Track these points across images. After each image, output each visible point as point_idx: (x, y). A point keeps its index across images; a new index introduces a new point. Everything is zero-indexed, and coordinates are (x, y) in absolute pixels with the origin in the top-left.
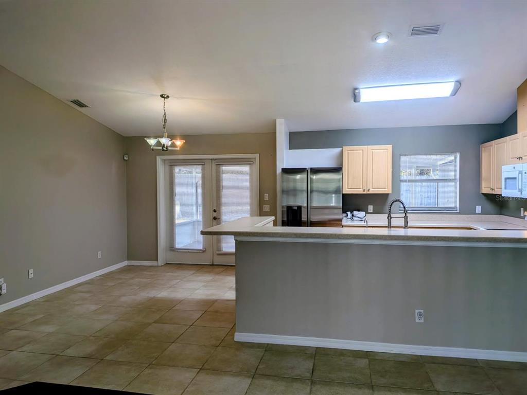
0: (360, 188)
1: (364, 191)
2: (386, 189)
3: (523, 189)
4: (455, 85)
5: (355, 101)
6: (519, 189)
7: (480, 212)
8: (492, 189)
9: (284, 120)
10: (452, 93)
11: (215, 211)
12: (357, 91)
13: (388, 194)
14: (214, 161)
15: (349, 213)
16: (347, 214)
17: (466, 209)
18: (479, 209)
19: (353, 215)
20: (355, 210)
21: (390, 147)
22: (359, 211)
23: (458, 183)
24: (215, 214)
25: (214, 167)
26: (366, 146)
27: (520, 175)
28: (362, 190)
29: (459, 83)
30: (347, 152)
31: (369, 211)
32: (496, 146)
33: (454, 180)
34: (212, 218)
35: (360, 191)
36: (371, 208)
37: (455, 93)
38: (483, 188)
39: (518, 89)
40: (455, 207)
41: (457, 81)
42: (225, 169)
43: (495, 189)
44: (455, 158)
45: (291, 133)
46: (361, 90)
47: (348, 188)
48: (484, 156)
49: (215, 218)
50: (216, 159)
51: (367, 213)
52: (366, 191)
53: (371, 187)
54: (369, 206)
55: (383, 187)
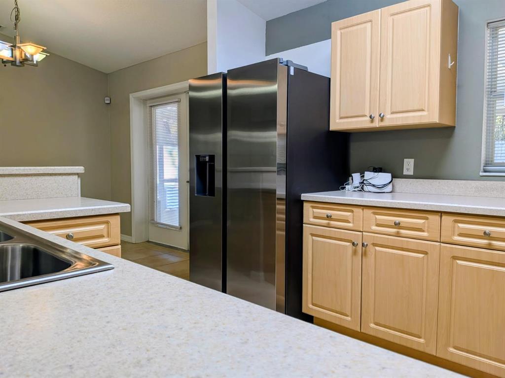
2: (426, 113)
15: (356, 176)
16: (352, 178)
19: (363, 182)
20: (369, 170)
22: (376, 171)
28: (366, 118)
30: (339, 33)
35: (363, 122)
36: (409, 165)
47: (340, 118)
51: (397, 174)
52: (377, 120)
53: (388, 110)
54: (406, 160)
55: (416, 108)
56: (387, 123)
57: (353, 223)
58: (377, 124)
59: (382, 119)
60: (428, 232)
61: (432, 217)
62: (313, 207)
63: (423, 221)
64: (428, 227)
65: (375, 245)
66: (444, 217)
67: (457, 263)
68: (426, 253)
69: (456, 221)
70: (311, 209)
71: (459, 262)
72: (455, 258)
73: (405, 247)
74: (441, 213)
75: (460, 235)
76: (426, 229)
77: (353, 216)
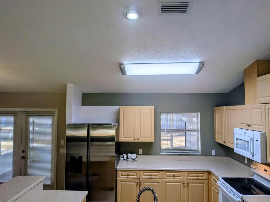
0: (132, 138)
1: (135, 139)
2: (150, 139)
3: (255, 154)
4: (199, 65)
5: (123, 74)
6: (251, 153)
7: (215, 155)
8: (224, 142)
9: (72, 84)
10: (196, 72)
11: (23, 152)
12: (122, 66)
13: (152, 143)
14: (24, 113)
15: (125, 155)
16: (123, 156)
17: (205, 153)
18: (214, 152)
19: (127, 157)
20: (129, 153)
21: (153, 107)
22: (132, 154)
23: (200, 133)
24: (23, 154)
25: (24, 117)
26: (136, 106)
27: (251, 141)
28: (133, 139)
29: (202, 64)
30: (122, 110)
31: (139, 153)
32: (226, 111)
33: (197, 131)
34: (20, 157)
35: (132, 140)
36: (140, 151)
37: (199, 71)
38: (217, 139)
39: (245, 70)
40: (198, 150)
41: (201, 62)
42: (32, 119)
43: (227, 143)
44: (197, 115)
45: (83, 94)
46: (125, 66)
47: (123, 138)
48: (217, 116)
49: (23, 158)
50: (25, 111)
51: (138, 154)
52: (136, 140)
53: (140, 137)
54: (139, 149)
55: (148, 137)
56: (139, 141)
57: (136, 176)
58: (136, 141)
59: (138, 140)
60: (159, 176)
61: (160, 172)
62: (121, 172)
63: (158, 173)
64: (159, 175)
65: (144, 182)
66: (163, 172)
67: (167, 184)
68: (159, 182)
69: (166, 173)
70: (120, 173)
71: (167, 183)
72: (166, 183)
73: (153, 181)
74: (162, 171)
75: (167, 176)
76: (158, 175)
77: (136, 174)
